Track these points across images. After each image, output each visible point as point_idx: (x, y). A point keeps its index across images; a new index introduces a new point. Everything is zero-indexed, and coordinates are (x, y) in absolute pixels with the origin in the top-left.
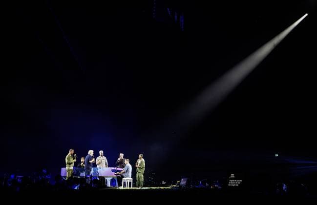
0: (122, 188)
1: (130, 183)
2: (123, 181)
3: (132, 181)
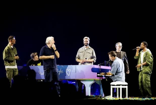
0: (110, 98)
2: (112, 87)
3: (127, 87)
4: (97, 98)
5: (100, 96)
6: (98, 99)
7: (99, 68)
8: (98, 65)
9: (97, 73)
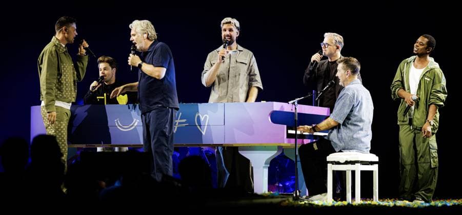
0: (326, 199)
1: (367, 177)
2: (331, 168)
3: (375, 168)
4: (285, 201)
5: (296, 194)
6: (287, 202)
7: (294, 111)
8: (290, 102)
9: (285, 126)
